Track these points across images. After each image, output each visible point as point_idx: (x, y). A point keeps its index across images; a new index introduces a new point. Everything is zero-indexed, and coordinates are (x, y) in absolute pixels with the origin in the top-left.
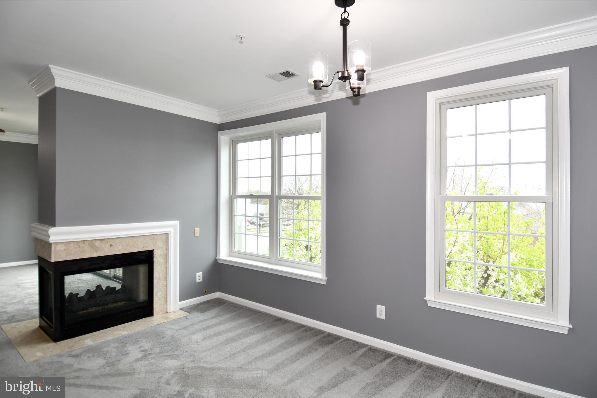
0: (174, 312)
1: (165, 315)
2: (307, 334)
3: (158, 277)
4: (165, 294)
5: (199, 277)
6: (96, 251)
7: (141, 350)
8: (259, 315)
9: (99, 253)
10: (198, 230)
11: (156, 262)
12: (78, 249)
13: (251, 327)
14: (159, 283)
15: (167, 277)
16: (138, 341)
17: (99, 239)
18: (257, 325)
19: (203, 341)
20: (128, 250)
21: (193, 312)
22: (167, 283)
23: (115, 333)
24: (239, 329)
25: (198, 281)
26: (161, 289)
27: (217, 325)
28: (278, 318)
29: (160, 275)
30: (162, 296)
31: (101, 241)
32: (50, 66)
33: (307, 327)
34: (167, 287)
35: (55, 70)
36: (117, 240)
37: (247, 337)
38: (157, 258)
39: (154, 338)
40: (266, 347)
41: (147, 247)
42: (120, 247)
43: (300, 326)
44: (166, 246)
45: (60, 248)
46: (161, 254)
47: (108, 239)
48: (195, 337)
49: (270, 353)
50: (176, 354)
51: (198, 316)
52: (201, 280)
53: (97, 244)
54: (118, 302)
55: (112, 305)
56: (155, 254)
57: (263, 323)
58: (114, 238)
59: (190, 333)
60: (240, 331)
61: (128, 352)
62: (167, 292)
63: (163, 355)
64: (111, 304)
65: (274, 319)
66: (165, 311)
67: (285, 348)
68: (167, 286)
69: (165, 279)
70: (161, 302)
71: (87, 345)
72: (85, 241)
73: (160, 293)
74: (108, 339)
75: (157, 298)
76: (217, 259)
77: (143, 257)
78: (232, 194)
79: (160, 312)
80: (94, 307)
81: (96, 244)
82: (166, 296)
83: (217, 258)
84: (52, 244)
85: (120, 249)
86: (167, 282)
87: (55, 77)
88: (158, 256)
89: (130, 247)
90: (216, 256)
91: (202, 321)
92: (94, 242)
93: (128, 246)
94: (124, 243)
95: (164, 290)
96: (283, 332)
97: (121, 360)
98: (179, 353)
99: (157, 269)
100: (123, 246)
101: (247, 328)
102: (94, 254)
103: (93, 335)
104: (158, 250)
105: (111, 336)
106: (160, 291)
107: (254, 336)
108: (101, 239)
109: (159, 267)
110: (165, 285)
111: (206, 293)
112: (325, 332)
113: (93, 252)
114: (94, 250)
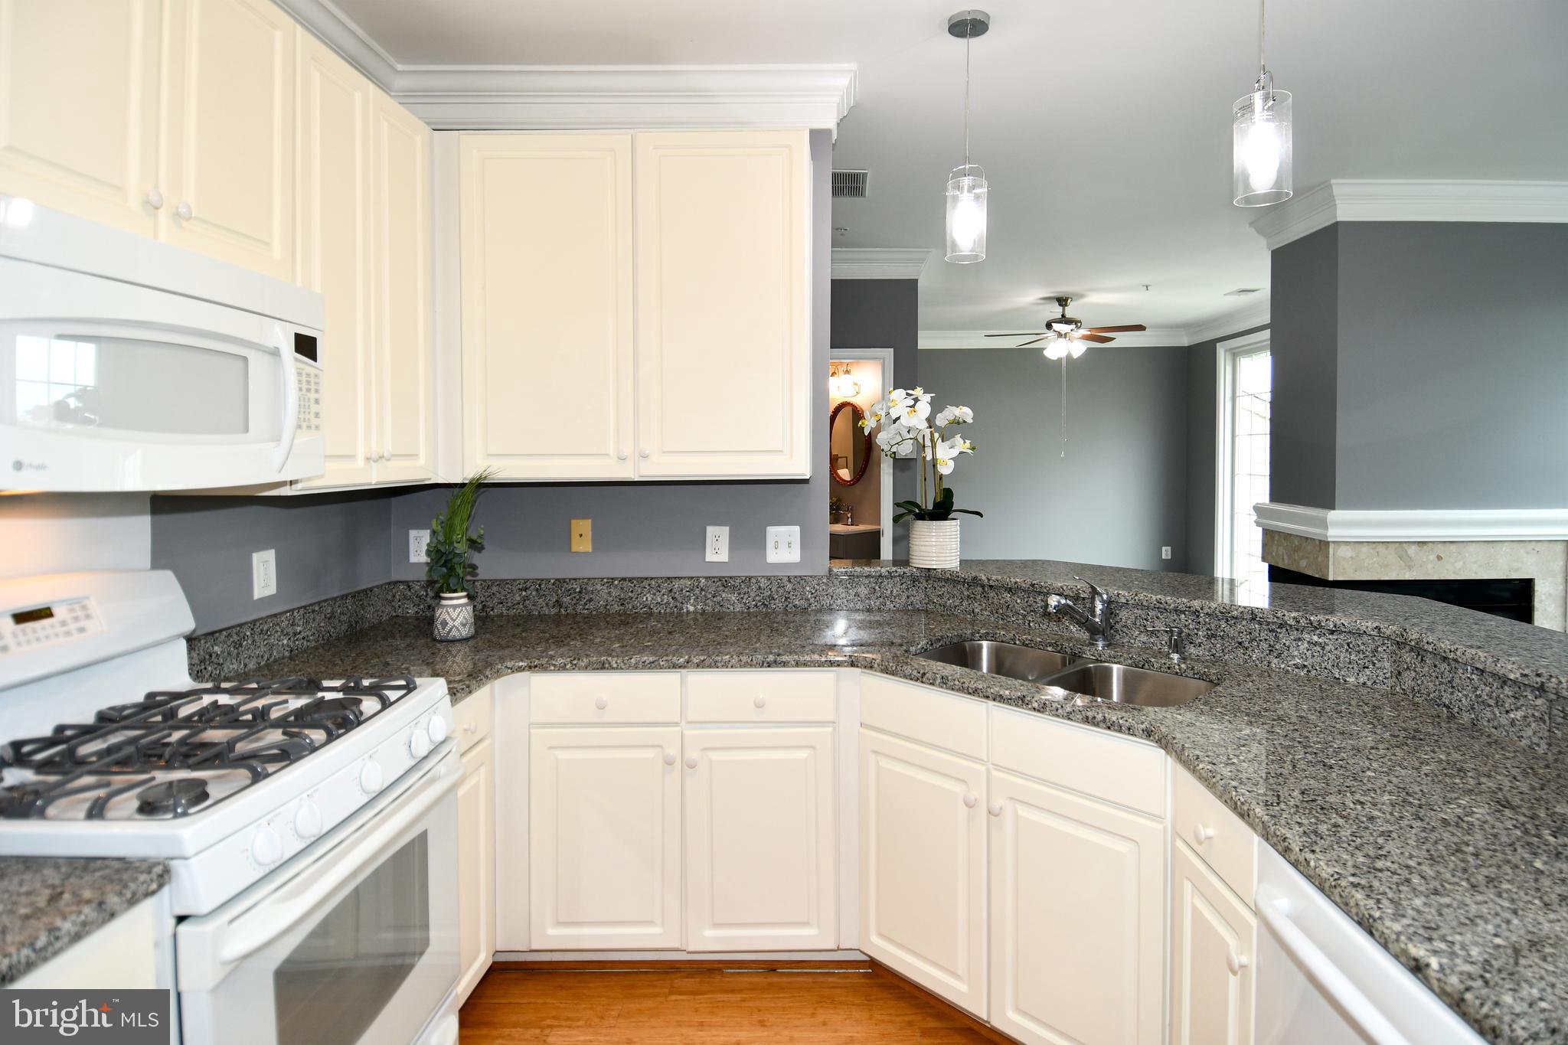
6: (1410, 568)
9: (1414, 573)
11: (1538, 608)
12: (1375, 559)
17: (1416, 542)
20: (1476, 573)
31: (1419, 546)
32: (1332, 181)
36: (1452, 547)
38: (1541, 602)
41: (1517, 570)
42: (1459, 565)
44: (1564, 575)
45: (1344, 552)
46: (1553, 592)
47: (1433, 542)
53: (1412, 551)
56: (1535, 589)
58: (1445, 542)
72: (1388, 541)
77: (1507, 595)
81: (1409, 552)
84: (1331, 544)
85: (1458, 567)
87: (1337, 200)
88: (1544, 598)
89: (1481, 567)
92: (1406, 546)
93: (1475, 562)
94: (1467, 555)
100: (1464, 563)
102: (1405, 574)
104: (1543, 581)
108: (1419, 542)
113: (1404, 569)
114: (1406, 565)
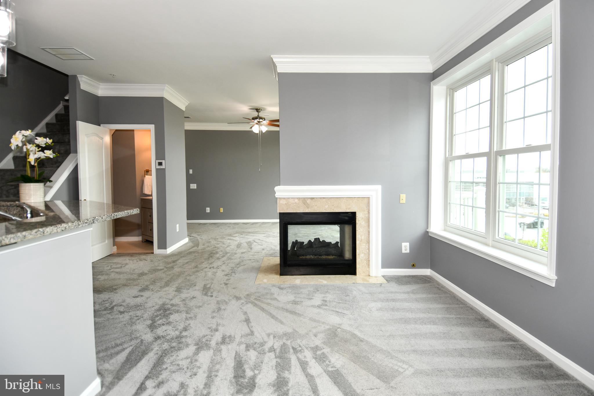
0: (376, 277)
1: (367, 278)
2: (512, 351)
3: (360, 239)
4: (367, 257)
5: (406, 248)
6: (308, 208)
7: (323, 299)
8: (461, 306)
9: (310, 210)
10: (403, 197)
11: (358, 225)
12: (294, 205)
13: (439, 316)
14: (361, 245)
15: (369, 241)
16: (328, 292)
17: (310, 198)
18: (448, 316)
19: (376, 311)
20: (333, 210)
21: (391, 281)
22: (369, 247)
23: (319, 280)
24: (423, 313)
25: (404, 251)
26: (364, 251)
27: (403, 301)
28: (484, 318)
29: (362, 238)
30: (364, 258)
31: (311, 199)
32: (272, 56)
33: (520, 343)
34: (369, 251)
35: (277, 59)
36: (324, 200)
37: (425, 324)
38: (359, 221)
39: (340, 293)
40: (438, 344)
41: (349, 209)
42: (327, 206)
43: (511, 338)
44: (368, 210)
45: (283, 202)
46: (363, 217)
47: (317, 198)
48: (373, 305)
49: (436, 353)
50: (344, 313)
51: (394, 287)
52: (408, 251)
53: (309, 201)
54: (330, 255)
55: (324, 257)
56: (357, 216)
57: (459, 316)
58: (321, 198)
59: (372, 299)
60: (422, 315)
61: (313, 297)
62: (369, 255)
63: (334, 310)
64: (324, 255)
65: (479, 317)
66: (368, 273)
67: (462, 355)
68: (369, 249)
69: (367, 242)
70: (363, 264)
71: (295, 283)
72: (299, 198)
73: (362, 255)
74: (311, 283)
75: (359, 259)
76: (428, 232)
77: (346, 218)
78: (447, 156)
79: (362, 273)
80: (311, 255)
81: (307, 202)
82: (368, 259)
83: (427, 230)
84: (278, 199)
85: (326, 208)
86: (369, 245)
87: (277, 65)
88: (360, 219)
89: (335, 207)
90: (427, 228)
91: (392, 292)
92: (306, 199)
93: (333, 206)
94: (330, 203)
95: (366, 253)
96: (476, 336)
97: (303, 302)
98: (347, 313)
99: (359, 231)
100: (329, 206)
101: (434, 316)
102: (306, 210)
103: (305, 277)
104: (360, 213)
105: (314, 282)
106: (363, 253)
107: (435, 326)
108: (311, 198)
109: (361, 230)
110: (367, 248)
111: (413, 266)
112: (547, 360)
113: (306, 208)
114: (306, 207)
